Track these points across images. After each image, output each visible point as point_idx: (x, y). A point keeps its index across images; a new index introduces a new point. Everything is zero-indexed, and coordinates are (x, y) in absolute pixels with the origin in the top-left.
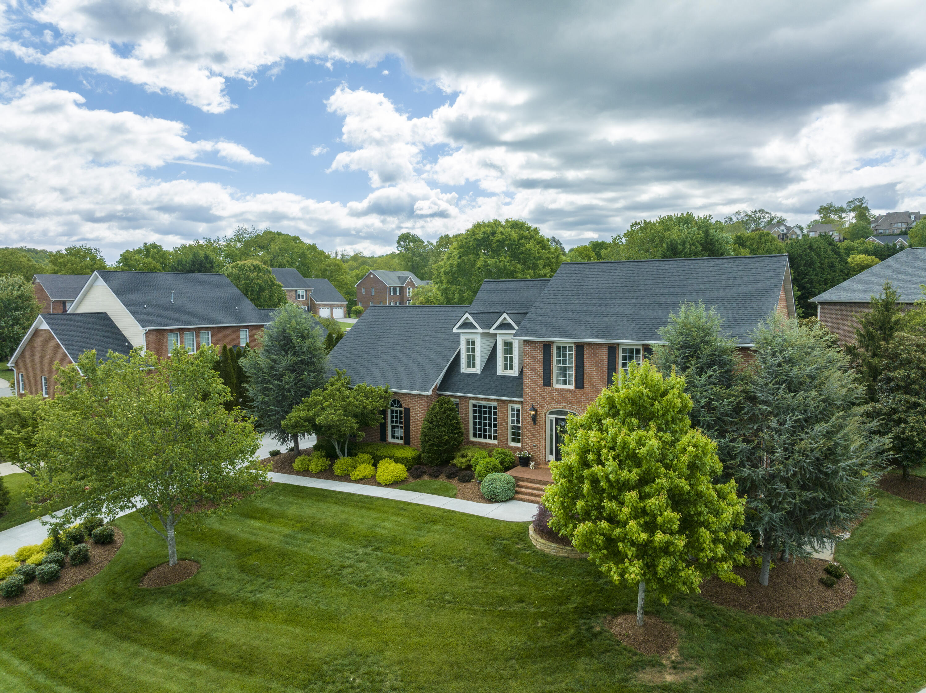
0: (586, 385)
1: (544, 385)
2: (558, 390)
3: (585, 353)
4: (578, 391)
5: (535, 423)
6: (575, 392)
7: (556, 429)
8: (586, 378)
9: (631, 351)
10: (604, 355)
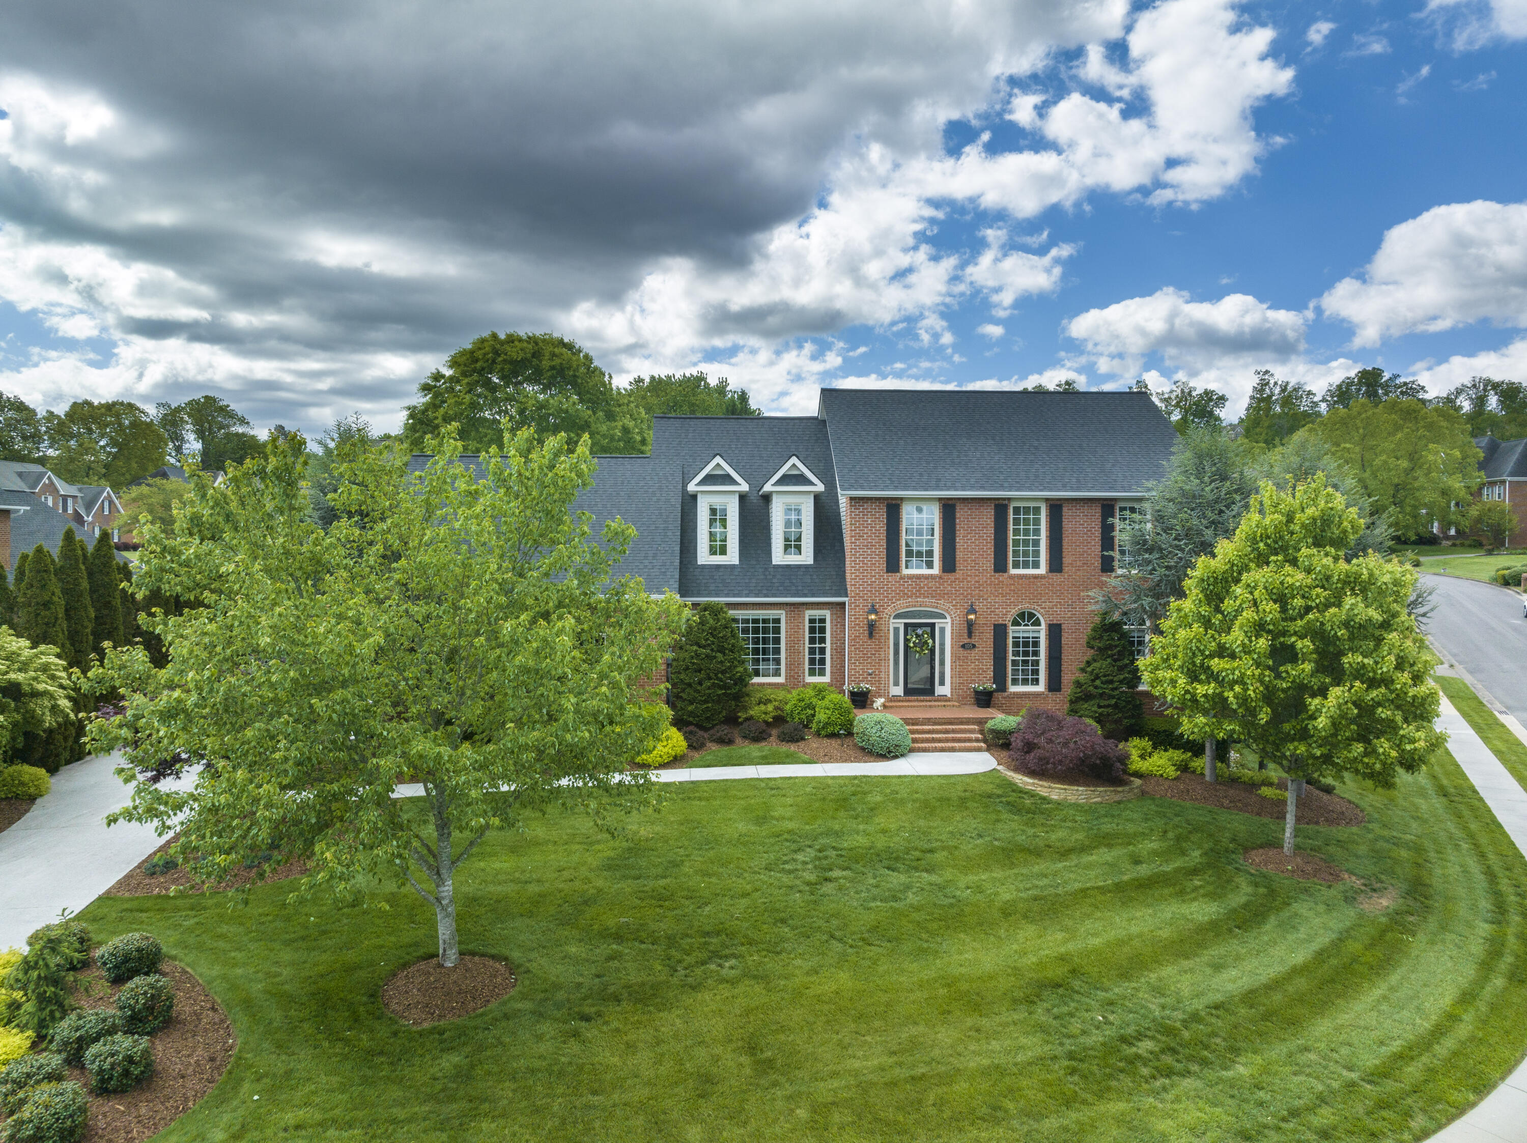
0: (960, 565)
1: (888, 571)
2: (911, 577)
3: (958, 515)
4: (946, 576)
5: (871, 635)
6: (940, 578)
7: (907, 641)
8: (959, 555)
9: (1027, 510)
10: (988, 517)
